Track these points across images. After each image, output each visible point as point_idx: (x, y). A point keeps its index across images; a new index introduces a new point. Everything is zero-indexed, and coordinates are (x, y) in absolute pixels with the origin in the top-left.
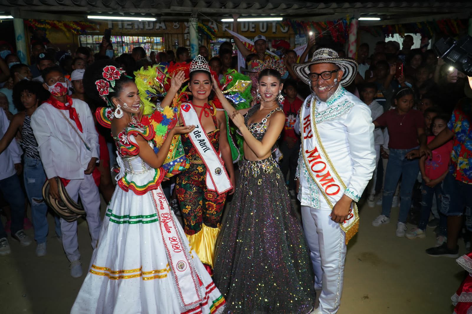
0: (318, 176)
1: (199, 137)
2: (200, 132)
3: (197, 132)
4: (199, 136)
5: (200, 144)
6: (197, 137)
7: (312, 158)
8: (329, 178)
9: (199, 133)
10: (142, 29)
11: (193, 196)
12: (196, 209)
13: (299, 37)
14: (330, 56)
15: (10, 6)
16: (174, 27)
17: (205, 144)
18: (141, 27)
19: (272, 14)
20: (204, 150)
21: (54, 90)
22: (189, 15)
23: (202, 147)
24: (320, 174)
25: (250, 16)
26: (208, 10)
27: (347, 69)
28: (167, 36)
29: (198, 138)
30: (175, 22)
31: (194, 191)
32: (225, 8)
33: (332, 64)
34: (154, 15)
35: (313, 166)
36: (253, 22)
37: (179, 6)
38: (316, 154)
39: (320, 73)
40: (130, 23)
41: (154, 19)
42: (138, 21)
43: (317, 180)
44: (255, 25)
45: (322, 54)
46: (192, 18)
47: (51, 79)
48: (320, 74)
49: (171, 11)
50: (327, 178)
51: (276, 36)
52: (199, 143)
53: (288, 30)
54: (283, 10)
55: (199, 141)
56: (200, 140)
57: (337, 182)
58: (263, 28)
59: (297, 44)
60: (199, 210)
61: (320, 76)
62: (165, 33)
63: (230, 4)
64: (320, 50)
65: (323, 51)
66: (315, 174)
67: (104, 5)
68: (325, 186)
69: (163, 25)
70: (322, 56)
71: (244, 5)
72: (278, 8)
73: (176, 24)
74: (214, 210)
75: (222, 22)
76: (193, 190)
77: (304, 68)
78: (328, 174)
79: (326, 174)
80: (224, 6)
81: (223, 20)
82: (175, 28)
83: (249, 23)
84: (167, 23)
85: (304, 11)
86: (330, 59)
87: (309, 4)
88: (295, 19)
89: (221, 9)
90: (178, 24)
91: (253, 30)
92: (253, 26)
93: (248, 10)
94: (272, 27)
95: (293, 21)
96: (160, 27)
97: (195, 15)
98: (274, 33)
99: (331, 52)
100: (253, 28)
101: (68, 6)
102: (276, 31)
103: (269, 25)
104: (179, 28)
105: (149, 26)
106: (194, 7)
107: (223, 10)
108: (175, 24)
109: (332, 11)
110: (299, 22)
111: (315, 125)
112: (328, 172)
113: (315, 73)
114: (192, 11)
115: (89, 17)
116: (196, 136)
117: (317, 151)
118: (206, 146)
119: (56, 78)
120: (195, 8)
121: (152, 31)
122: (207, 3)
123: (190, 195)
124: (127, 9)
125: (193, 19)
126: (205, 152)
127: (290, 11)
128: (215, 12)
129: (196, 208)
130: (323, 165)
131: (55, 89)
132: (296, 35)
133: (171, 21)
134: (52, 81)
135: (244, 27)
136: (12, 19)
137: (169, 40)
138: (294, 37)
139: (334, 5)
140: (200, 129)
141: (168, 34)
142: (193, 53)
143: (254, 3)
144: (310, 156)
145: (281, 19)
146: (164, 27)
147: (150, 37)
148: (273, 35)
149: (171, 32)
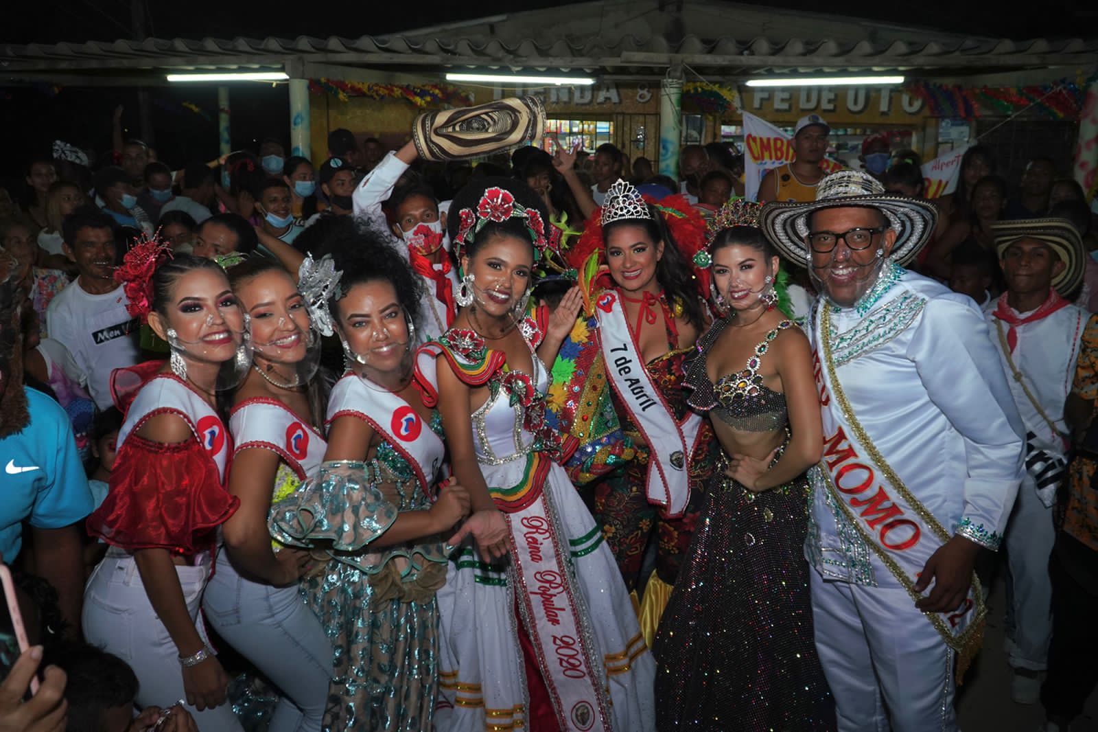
0: (855, 503)
1: (626, 373)
2: (630, 361)
3: (623, 361)
4: (627, 370)
5: (633, 390)
6: (622, 372)
7: (834, 457)
8: (886, 504)
9: (626, 362)
10: (565, 103)
11: (628, 505)
12: (627, 538)
13: (949, 125)
14: (867, 190)
15: (283, 53)
16: (638, 98)
17: (642, 391)
18: (565, 98)
19: (876, 69)
20: (641, 404)
21: (413, 242)
22: (662, 72)
23: (637, 398)
24: (859, 497)
25: (819, 73)
26: (709, 60)
27: (908, 224)
28: (620, 118)
29: (625, 376)
30: (642, 87)
31: (632, 495)
32: (752, 53)
33: (873, 211)
34: (588, 71)
35: (840, 475)
36: (831, 89)
37: (639, 50)
38: (843, 446)
39: (841, 232)
40: (540, 89)
41: (588, 82)
42: (554, 85)
43: (855, 512)
44: (836, 95)
45: (846, 186)
46: (670, 78)
47: (408, 218)
48: (843, 235)
49: (622, 62)
50: (879, 507)
51: (888, 122)
52: (630, 386)
53: (922, 108)
54: (900, 58)
55: (629, 383)
56: (631, 380)
57: (909, 514)
58: (856, 102)
59: (942, 143)
60: (635, 542)
61: (841, 241)
62: (618, 114)
63: (763, 45)
64: (840, 174)
65: (849, 177)
66: (846, 498)
67: (473, 50)
68: (879, 527)
69: (613, 94)
70: (848, 189)
71: (799, 47)
72: (887, 53)
73: (645, 92)
74: (673, 544)
75: (747, 87)
76: (631, 491)
77: (794, 220)
78: (882, 495)
79: (877, 495)
80: (748, 48)
81: (751, 83)
82: (642, 101)
83: (820, 89)
84: (623, 91)
85: (957, 59)
86: (865, 196)
87: (969, 42)
88: (939, 81)
89: (742, 58)
90: (648, 91)
91: (831, 107)
92: (832, 96)
93: (808, 57)
94: (878, 101)
95: (935, 85)
96: (607, 99)
97: (675, 70)
98: (883, 113)
99: (869, 181)
100: (830, 101)
101: (400, 53)
102: (889, 110)
103: (873, 94)
104: (649, 101)
105: (582, 97)
106: (677, 52)
107: (745, 60)
108: (641, 92)
109: (1035, 60)
110: (950, 87)
111: (831, 371)
112: (881, 488)
113: (827, 232)
114: (670, 62)
115: (450, 77)
116: (620, 371)
117: (845, 438)
118: (645, 395)
119: (417, 213)
120: (679, 57)
121: (588, 107)
122: (704, 41)
123: (619, 502)
124: (524, 59)
125: (670, 80)
126: (644, 409)
127: (919, 60)
128: (725, 63)
129: (628, 534)
130: (865, 475)
131: (415, 239)
132: (943, 120)
133: (633, 85)
134: (409, 221)
135: (808, 100)
136: (286, 80)
137: (625, 129)
138: (937, 126)
139: (1041, 45)
140: (631, 354)
141: (623, 114)
142: (666, 159)
143: (824, 42)
144: (829, 453)
145: (899, 80)
146: (615, 99)
147: (582, 122)
148: (879, 120)
149: (630, 111)
